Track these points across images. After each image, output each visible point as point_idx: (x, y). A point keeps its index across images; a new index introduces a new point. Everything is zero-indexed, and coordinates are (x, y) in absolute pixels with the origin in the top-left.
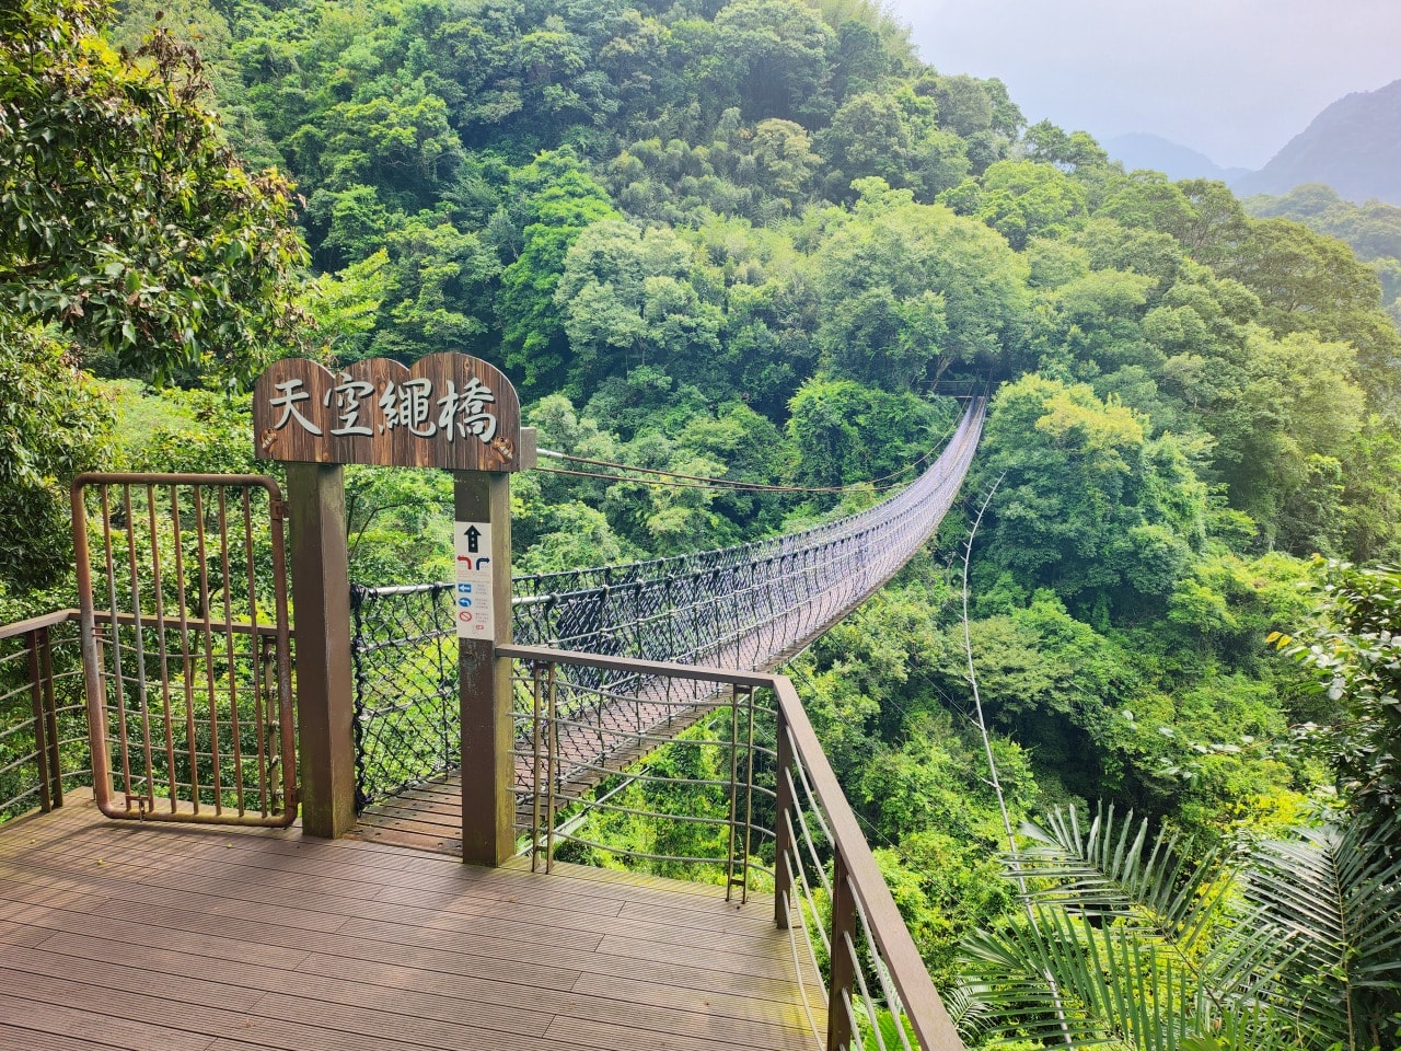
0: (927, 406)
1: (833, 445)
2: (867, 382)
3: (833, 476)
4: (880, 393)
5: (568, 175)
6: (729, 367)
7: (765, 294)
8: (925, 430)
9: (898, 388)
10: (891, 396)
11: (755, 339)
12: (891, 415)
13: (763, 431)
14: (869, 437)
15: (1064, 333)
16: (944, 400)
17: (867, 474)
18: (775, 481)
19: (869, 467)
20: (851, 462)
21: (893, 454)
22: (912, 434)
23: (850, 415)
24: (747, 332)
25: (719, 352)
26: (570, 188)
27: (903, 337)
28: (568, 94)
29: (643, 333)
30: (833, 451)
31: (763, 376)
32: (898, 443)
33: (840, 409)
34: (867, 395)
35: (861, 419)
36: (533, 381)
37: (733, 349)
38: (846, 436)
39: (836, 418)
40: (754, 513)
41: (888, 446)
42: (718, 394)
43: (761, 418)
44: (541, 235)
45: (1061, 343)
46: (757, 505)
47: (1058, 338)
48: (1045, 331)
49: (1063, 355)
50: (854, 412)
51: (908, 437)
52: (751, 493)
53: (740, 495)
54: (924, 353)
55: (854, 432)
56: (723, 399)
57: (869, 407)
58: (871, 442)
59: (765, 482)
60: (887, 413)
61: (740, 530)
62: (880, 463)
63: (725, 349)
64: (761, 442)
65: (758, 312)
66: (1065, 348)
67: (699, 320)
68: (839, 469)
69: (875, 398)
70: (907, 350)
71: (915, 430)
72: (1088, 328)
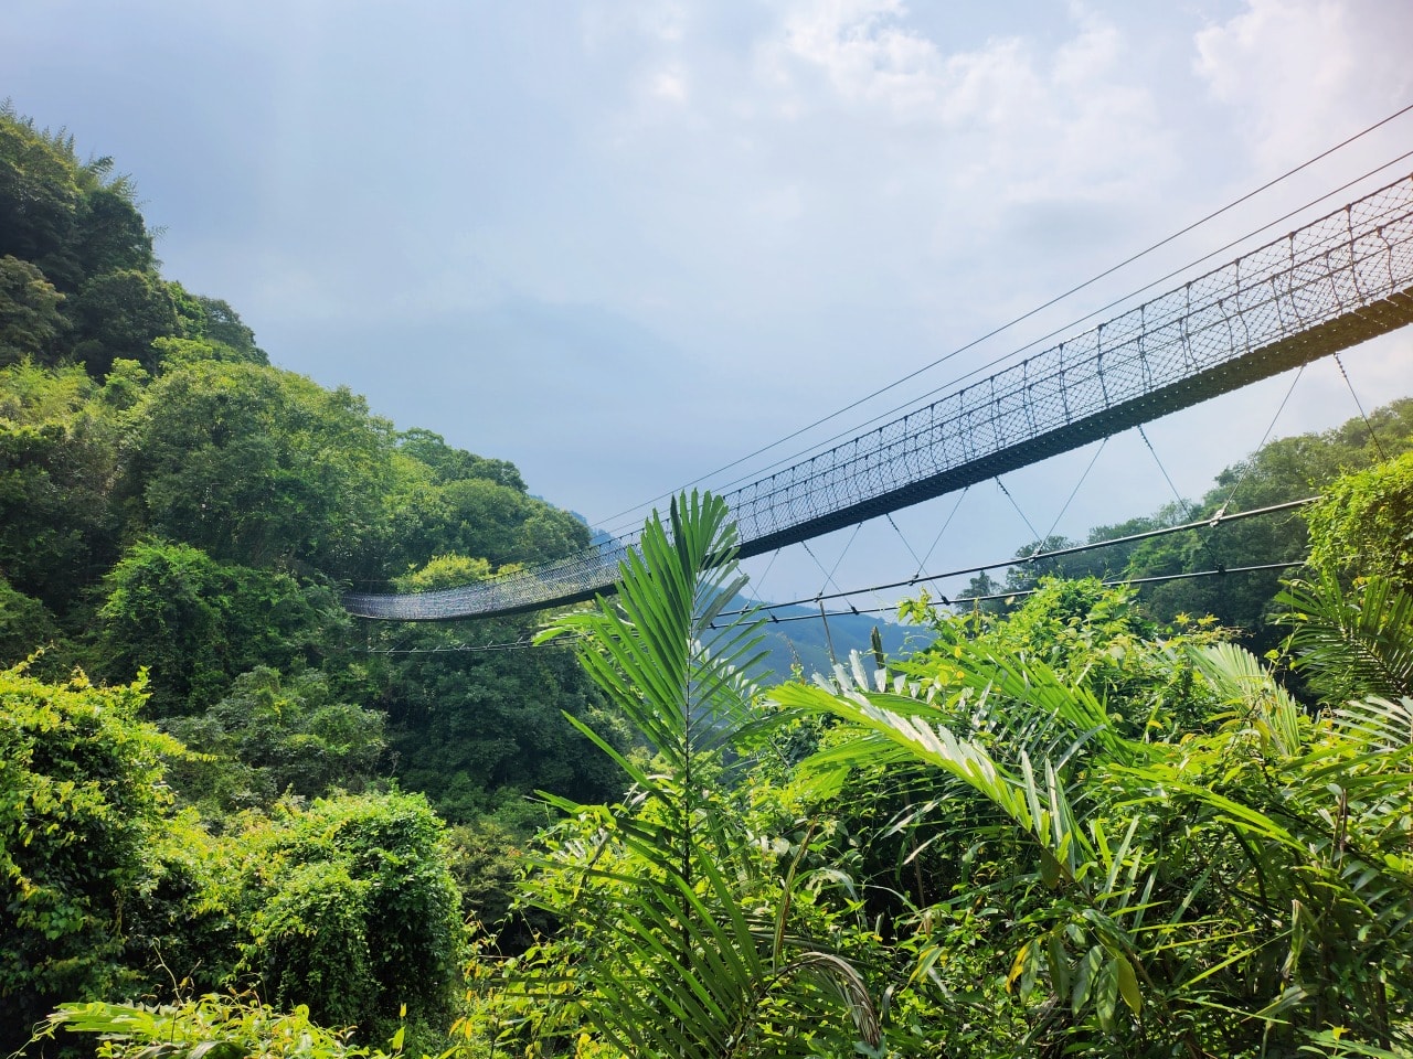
1: (181, 632)
7: (44, 433)
8: (301, 621)
10: (260, 575)
11: (27, 489)
13: (36, 620)
15: (455, 527)
20: (206, 657)
23: (204, 594)
24: (14, 479)
30: (179, 640)
31: (33, 544)
32: (272, 634)
33: (193, 583)
35: (225, 600)
38: (205, 618)
43: (32, 601)
45: (455, 536)
47: (450, 531)
60: (258, 595)
65: (34, 455)
72: (475, 524)
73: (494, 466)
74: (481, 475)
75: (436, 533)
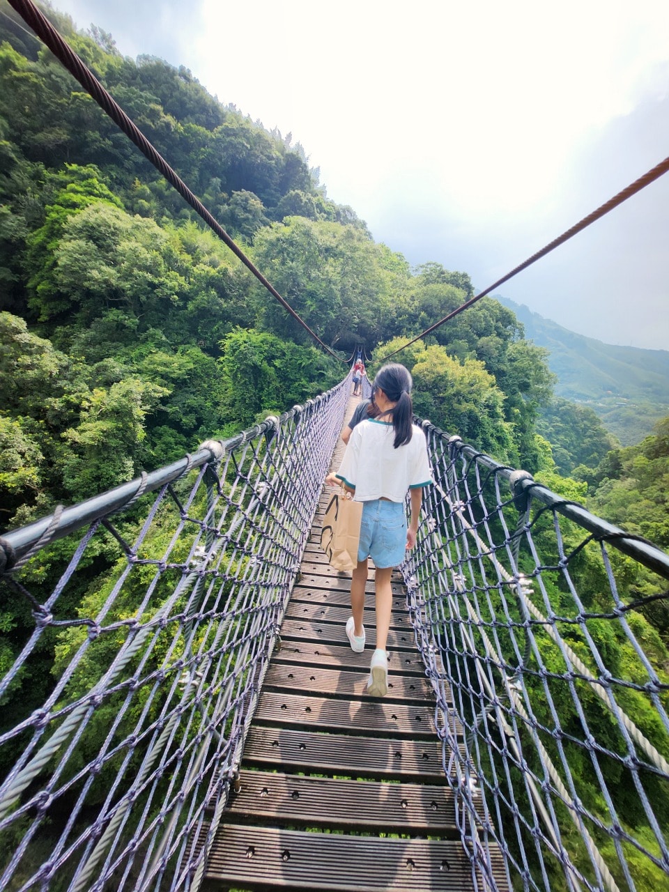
0: (325, 357)
1: (256, 379)
2: (286, 338)
3: (255, 404)
4: (292, 345)
5: (90, 181)
6: (189, 320)
7: (219, 272)
8: (323, 375)
9: (305, 344)
10: (300, 348)
11: (209, 303)
12: (299, 362)
13: (210, 368)
14: (283, 376)
15: (417, 316)
16: (337, 354)
17: (281, 403)
18: (216, 404)
19: (283, 399)
20: (270, 394)
21: (300, 391)
22: (314, 377)
23: (270, 359)
24: (202, 296)
25: (179, 308)
26: (89, 189)
27: (309, 303)
28: (104, 140)
29: (113, 281)
30: (256, 384)
31: (213, 330)
32: (304, 382)
33: (261, 353)
34: (283, 345)
35: (277, 363)
36: (46, 318)
37: (191, 306)
38: (266, 374)
39: (256, 359)
40: (197, 428)
41: (297, 384)
42: (180, 338)
43: (209, 358)
44: (58, 212)
45: (414, 323)
46: (200, 421)
47: (413, 318)
48: (406, 312)
49: (416, 330)
50: (274, 357)
51: (311, 379)
52: (196, 412)
53: (185, 414)
54: (323, 316)
55: (271, 371)
56: (182, 343)
57: (284, 354)
58: (285, 380)
59: (209, 404)
60: (297, 360)
61: (185, 439)
62: (290, 396)
63: (185, 307)
64: (208, 375)
65: (211, 283)
66: (417, 325)
67: (162, 280)
68: (260, 398)
69: (289, 348)
70: (312, 312)
71: (317, 375)
72: (431, 315)
73: (454, 276)
74: (446, 281)
75: (403, 320)
